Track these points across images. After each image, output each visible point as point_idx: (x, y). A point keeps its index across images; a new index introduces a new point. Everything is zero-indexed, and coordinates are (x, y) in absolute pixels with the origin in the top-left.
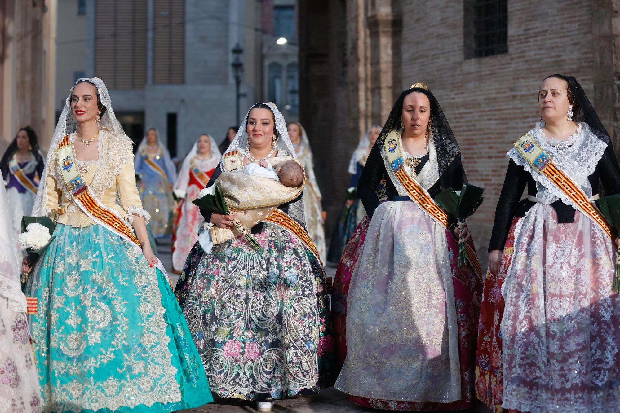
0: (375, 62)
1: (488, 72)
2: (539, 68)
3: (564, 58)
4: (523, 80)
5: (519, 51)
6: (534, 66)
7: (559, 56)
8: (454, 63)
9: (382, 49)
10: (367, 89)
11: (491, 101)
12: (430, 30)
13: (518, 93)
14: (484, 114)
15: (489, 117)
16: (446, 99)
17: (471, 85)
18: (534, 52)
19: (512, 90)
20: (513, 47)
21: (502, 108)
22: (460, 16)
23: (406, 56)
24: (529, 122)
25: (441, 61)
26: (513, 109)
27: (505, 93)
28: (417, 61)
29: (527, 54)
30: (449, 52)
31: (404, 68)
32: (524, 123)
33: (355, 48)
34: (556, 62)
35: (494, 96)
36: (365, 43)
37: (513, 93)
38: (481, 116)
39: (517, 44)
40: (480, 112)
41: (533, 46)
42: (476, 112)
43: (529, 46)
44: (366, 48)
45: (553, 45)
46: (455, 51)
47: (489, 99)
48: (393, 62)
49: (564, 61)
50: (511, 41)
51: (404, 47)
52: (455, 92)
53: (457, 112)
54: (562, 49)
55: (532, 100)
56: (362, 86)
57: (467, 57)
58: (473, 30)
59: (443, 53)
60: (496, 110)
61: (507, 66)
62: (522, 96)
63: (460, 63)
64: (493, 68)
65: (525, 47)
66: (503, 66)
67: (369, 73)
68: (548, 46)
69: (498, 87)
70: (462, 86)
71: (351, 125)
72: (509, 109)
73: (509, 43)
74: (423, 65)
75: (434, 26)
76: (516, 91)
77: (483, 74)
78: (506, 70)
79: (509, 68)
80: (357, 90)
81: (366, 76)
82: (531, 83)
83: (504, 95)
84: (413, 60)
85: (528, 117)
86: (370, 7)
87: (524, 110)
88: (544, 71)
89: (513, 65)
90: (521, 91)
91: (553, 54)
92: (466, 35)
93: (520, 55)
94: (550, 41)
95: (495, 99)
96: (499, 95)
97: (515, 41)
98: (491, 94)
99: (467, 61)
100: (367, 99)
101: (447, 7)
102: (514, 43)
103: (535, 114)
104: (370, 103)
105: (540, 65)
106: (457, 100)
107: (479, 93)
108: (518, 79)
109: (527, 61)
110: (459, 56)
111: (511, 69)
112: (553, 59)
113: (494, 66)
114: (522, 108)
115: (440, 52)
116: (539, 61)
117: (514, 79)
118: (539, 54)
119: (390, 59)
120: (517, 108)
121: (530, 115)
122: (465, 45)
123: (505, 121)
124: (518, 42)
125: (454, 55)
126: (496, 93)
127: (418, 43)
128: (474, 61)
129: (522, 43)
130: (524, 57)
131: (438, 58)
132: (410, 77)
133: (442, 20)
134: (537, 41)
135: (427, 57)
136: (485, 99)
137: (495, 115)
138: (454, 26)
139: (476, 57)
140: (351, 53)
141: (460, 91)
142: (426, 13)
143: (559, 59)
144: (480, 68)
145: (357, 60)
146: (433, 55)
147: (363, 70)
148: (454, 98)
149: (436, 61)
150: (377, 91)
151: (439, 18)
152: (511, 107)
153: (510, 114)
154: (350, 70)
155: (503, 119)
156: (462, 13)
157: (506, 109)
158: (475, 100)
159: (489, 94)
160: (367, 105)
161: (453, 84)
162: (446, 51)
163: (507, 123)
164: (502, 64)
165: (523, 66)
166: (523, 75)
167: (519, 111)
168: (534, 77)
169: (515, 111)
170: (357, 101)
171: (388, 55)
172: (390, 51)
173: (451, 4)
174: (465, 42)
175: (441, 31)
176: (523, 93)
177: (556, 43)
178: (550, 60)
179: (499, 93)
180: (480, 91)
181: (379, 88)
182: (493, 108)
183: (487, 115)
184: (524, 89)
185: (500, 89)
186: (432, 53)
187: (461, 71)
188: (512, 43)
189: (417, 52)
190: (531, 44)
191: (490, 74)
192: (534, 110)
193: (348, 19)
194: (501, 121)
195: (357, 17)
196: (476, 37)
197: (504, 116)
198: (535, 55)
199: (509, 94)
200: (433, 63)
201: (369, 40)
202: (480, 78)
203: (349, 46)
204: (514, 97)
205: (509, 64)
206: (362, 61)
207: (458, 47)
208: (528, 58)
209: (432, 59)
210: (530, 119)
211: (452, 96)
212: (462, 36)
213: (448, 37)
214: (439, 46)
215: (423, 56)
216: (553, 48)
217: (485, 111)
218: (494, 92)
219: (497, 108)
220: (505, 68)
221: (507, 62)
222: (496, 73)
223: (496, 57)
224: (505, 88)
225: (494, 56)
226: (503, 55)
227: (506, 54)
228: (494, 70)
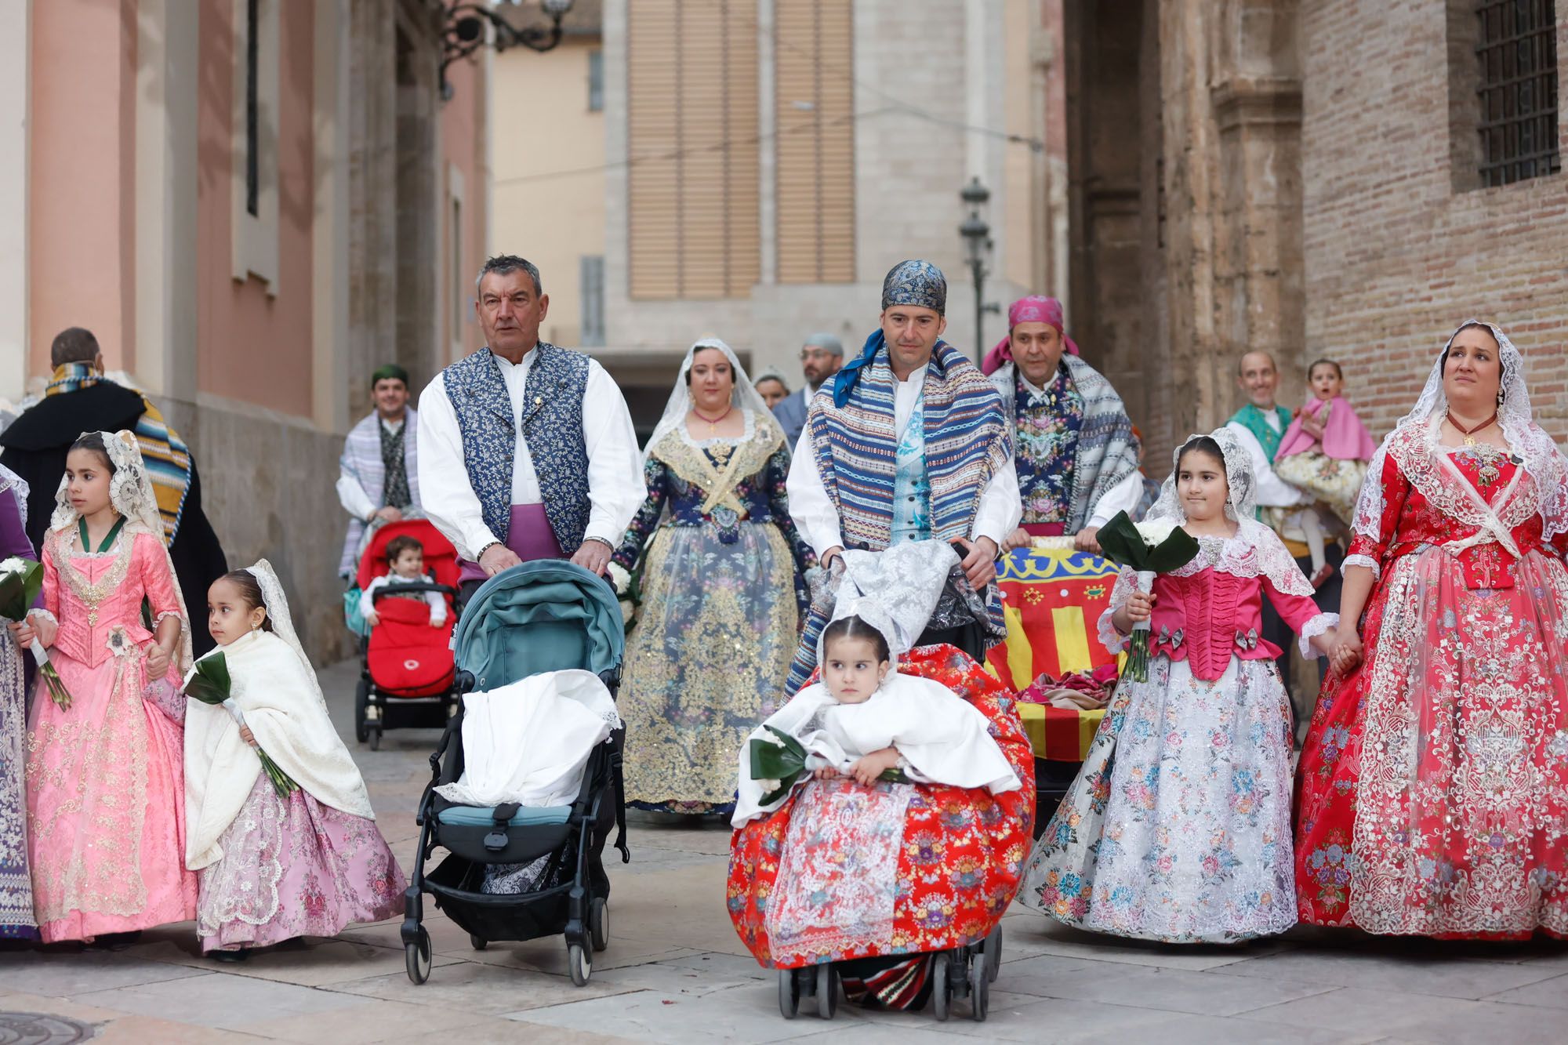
0: (1234, 208)
1: (1511, 226)
8: (1427, 203)
9: (1250, 170)
10: (1216, 278)
11: (1521, 301)
12: (1368, 118)
16: (1411, 301)
17: (1469, 262)
21: (1546, 320)
22: (1440, 78)
23: (1312, 189)
25: (1396, 199)
27: (1554, 279)
28: (1339, 202)
30: (1414, 175)
31: (1307, 220)
33: (1181, 171)
35: (1528, 288)
36: (1209, 157)
44: (1212, 170)
46: (1430, 172)
47: (1516, 297)
48: (1279, 206)
50: (1565, 140)
51: (1308, 166)
52: (1433, 282)
53: (1437, 334)
56: (1204, 272)
57: (1460, 186)
58: (1475, 113)
59: (1401, 178)
60: (1531, 328)
61: (1559, 207)
63: (1444, 204)
64: (1523, 214)
66: (1549, 209)
67: (1221, 236)
69: (1536, 265)
70: (1447, 265)
71: (1178, 375)
72: (1565, 324)
73: (1561, 146)
74: (1352, 213)
75: (1379, 106)
77: (1500, 230)
78: (1556, 218)
79: (1562, 212)
80: (1190, 282)
81: (1213, 245)
83: (1552, 286)
84: (1330, 197)
86: (1216, 62)
92: (1456, 127)
95: (1530, 297)
96: (1540, 287)
98: (1522, 283)
99: (1460, 196)
100: (1217, 307)
101: (1407, 55)
104: (1222, 315)
106: (1436, 303)
107: (1491, 282)
110: (1439, 185)
111: (1566, 217)
113: (1527, 208)
115: (1393, 176)
119: (1271, 197)
122: (1454, 153)
123: (1555, 356)
125: (1429, 183)
126: (1532, 282)
127: (1340, 153)
128: (1475, 195)
131: (1389, 192)
132: (1323, 244)
133: (1395, 90)
135: (1363, 189)
136: (1505, 299)
137: (1531, 340)
138: (1426, 105)
139: (1484, 186)
140: (1175, 185)
141: (1443, 280)
142: (1357, 74)
144: (1490, 214)
145: (1192, 202)
146: (1379, 185)
147: (1202, 230)
148: (1429, 299)
149: (1383, 199)
150: (1239, 284)
151: (1388, 86)
153: (1566, 336)
154: (1174, 232)
155: (1551, 351)
156: (1444, 69)
157: (1558, 324)
158: (1480, 302)
159: (1514, 284)
160: (1216, 322)
161: (1427, 260)
162: (1408, 172)
163: (1562, 362)
164: (1545, 204)
170: (1192, 311)
171: (1266, 187)
172: (1271, 179)
173: (1419, 46)
174: (1452, 146)
175: (1396, 119)
179: (1541, 281)
180: (1493, 277)
181: (1246, 276)
182: (1528, 322)
185: (1541, 270)
186: (1374, 179)
187: (1446, 224)
189: (1339, 178)
191: (1516, 232)
193: (1165, 96)
194: (1546, 358)
195: (1187, 88)
196: (1481, 131)
197: (1553, 343)
199: (1564, 283)
200: (1376, 206)
201: (1217, 149)
202: (1493, 241)
203: (1171, 166)
205: (1562, 201)
206: (1202, 204)
207: (1437, 160)
209: (1375, 196)
211: (1425, 293)
212: (1446, 130)
213: (1411, 136)
214: (1391, 158)
215: (1353, 188)
218: (1527, 278)
219: (1536, 321)
220: (1553, 213)
221: (1558, 196)
222: (1534, 228)
223: (1532, 185)
224: (1555, 268)
225: (1527, 182)
226: (1548, 178)
227: (1556, 176)
228: (1527, 220)
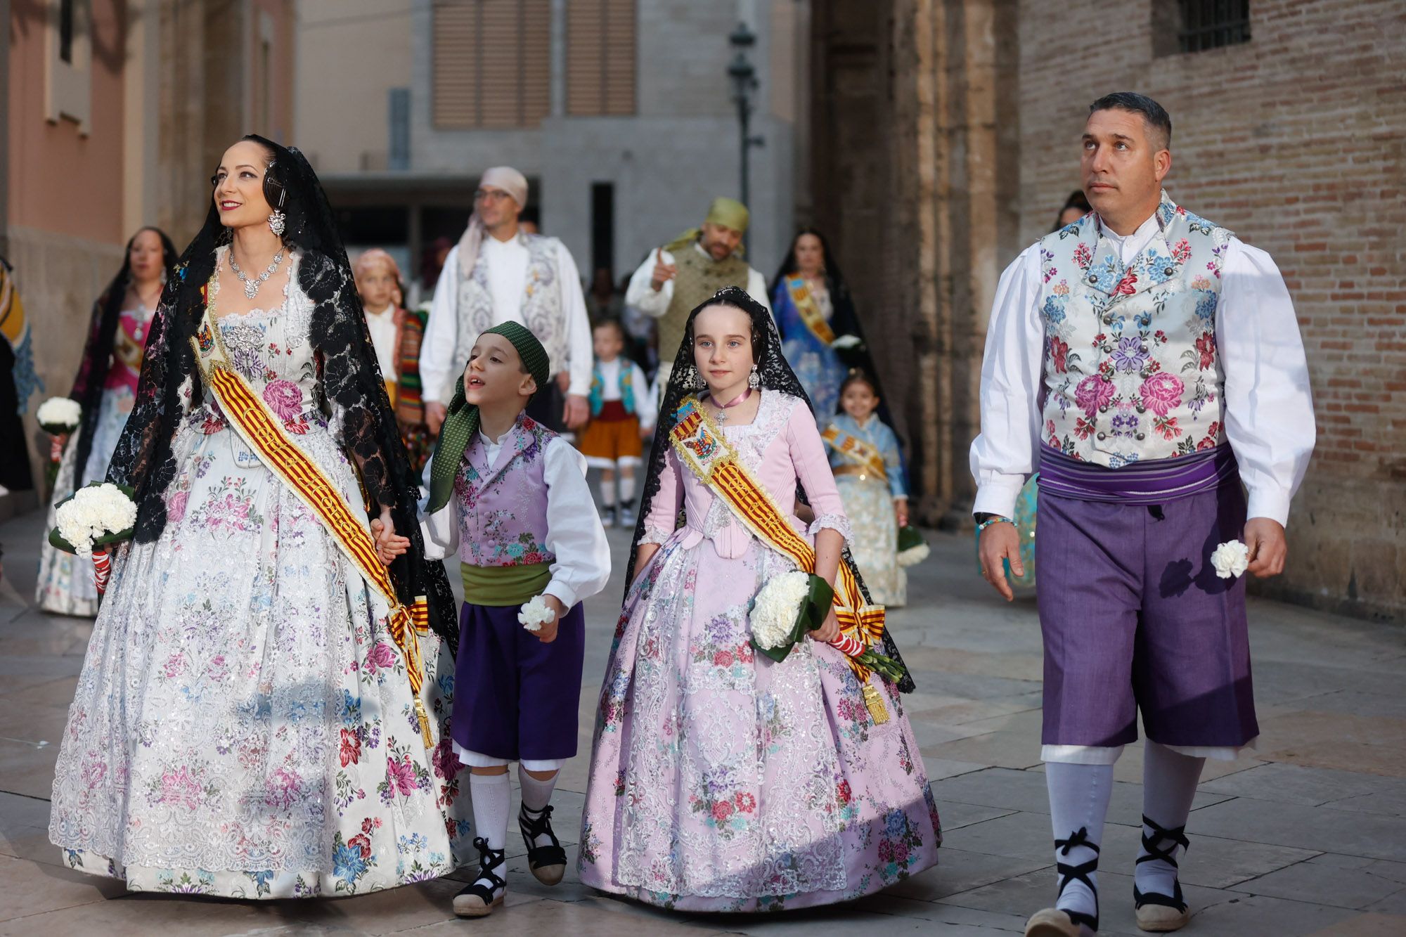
0: (956, 66)
1: (1206, 90)
2: (1321, 78)
3: (1378, 52)
4: (1284, 109)
5: (1276, 35)
6: (1309, 73)
7: (1366, 48)
8: (1130, 66)
9: (970, 31)
10: (938, 129)
11: (1213, 158)
13: (1273, 141)
14: (1196, 191)
15: (1209, 200)
18: (1310, 39)
19: (1259, 132)
20: (1262, 27)
21: (1237, 176)
23: (1027, 50)
24: (1297, 213)
25: (1102, 61)
26: (1261, 179)
27: (1243, 139)
28: (1053, 62)
29: (1292, 44)
30: (1119, 40)
31: (1022, 78)
32: (1287, 214)
33: (910, 30)
34: (1359, 62)
35: (1219, 147)
36: (933, 19)
37: (1263, 141)
38: (1192, 197)
39: (1270, 19)
40: (1189, 186)
41: (1308, 22)
42: (1180, 187)
43: (1297, 24)
44: (935, 31)
45: (1352, 22)
46: (1132, 37)
47: (1209, 155)
48: (997, 65)
49: (1377, 59)
50: (1257, 12)
51: (1025, 29)
54: (1372, 30)
55: (1304, 159)
56: (926, 124)
57: (1161, 51)
59: (1107, 43)
60: (1223, 183)
61: (1249, 73)
62: (1283, 147)
63: (1145, 67)
64: (1217, 79)
65: (1289, 25)
66: (1240, 75)
67: (943, 92)
68: (1342, 22)
69: (1228, 125)
71: (903, 217)
72: (1253, 180)
73: (1252, 17)
74: (1065, 73)
76: (1267, 135)
77: (1195, 92)
78: (1246, 84)
79: (1252, 78)
80: (914, 132)
81: (937, 99)
82: (1303, 117)
83: (1242, 145)
84: (1043, 58)
85: (1296, 200)
87: (1286, 183)
88: (1333, 87)
89: (1261, 72)
90: (1281, 135)
91: (1354, 44)
93: (1277, 46)
94: (1345, 12)
95: (1221, 154)
96: (1231, 146)
97: (1266, 10)
98: (1214, 142)
99: (1160, 61)
100: (938, 156)
102: (1264, 16)
103: (1311, 193)
104: (944, 164)
105: (1322, 72)
107: (1187, 140)
108: (1272, 105)
109: (1293, 61)
110: (1141, 50)
111: (1256, 82)
112: (1353, 57)
113: (1219, 73)
114: (1281, 178)
115: (1100, 40)
116: (1320, 60)
117: (1265, 105)
118: (1321, 44)
119: (989, 57)
120: (1272, 179)
121: (1301, 195)
122: (1156, 21)
123: (1244, 210)
124: (1274, 13)
125: (1132, 48)
126: (1224, 141)
127: (1052, 18)
128: (1174, 60)
129: (1281, 16)
130: (1286, 50)
131: (1096, 55)
132: (1036, 100)
134: (1316, 11)
135: (1073, 51)
136: (1199, 156)
137: (1221, 194)
139: (1182, 51)
140: (903, 44)
143: (1366, 55)
144: (1188, 78)
145: (917, 60)
146: (1087, 48)
147: (926, 85)
149: (1091, 61)
150: (959, 135)
152: (1256, 174)
153: (1254, 191)
154: (901, 83)
155: (1240, 205)
157: (1246, 180)
159: (1208, 142)
160: (938, 169)
162: (1113, 37)
163: (1249, 215)
164: (1236, 70)
165: (1284, 74)
166: (1284, 97)
167: (1275, 185)
168: (1310, 100)
169: (1267, 184)
170: (915, 159)
171: (985, 47)
172: (990, 39)
174: (1154, 14)
176: (1285, 140)
177: (1360, 15)
178: (1344, 58)
179: (1232, 140)
180: (1189, 135)
181: (965, 128)
182: (1219, 178)
183: (1203, 195)
184: (1287, 129)
185: (1232, 130)
186: (1082, 42)
187: (1147, 85)
188: (1260, 16)
189: (1051, 41)
190: (1303, 17)
191: (1211, 94)
192: (1310, 182)
194: (1235, 211)
196: (1181, 2)
197: (1242, 198)
198: (1312, 45)
199: (1252, 143)
200: (1084, 67)
201: (941, 12)
202: (1189, 103)
203: (900, 25)
204: (1264, 150)
205: (1254, 68)
206: (927, 63)
207: (1140, 27)
208: (1296, 55)
209: (1084, 58)
210: (1301, 206)
212: (1148, 0)
213: (1117, 3)
214: (1099, 24)
215: (1064, 50)
216: (1352, 28)
217: (1199, 185)
218: (1219, 137)
219: (1227, 177)
220: (1243, 79)
221: (1249, 63)
222: (1224, 92)
223: (1225, 52)
224: (1244, 128)
225: (1220, 49)
226: (1240, 46)
227: (1246, 45)
228: (1219, 84)
